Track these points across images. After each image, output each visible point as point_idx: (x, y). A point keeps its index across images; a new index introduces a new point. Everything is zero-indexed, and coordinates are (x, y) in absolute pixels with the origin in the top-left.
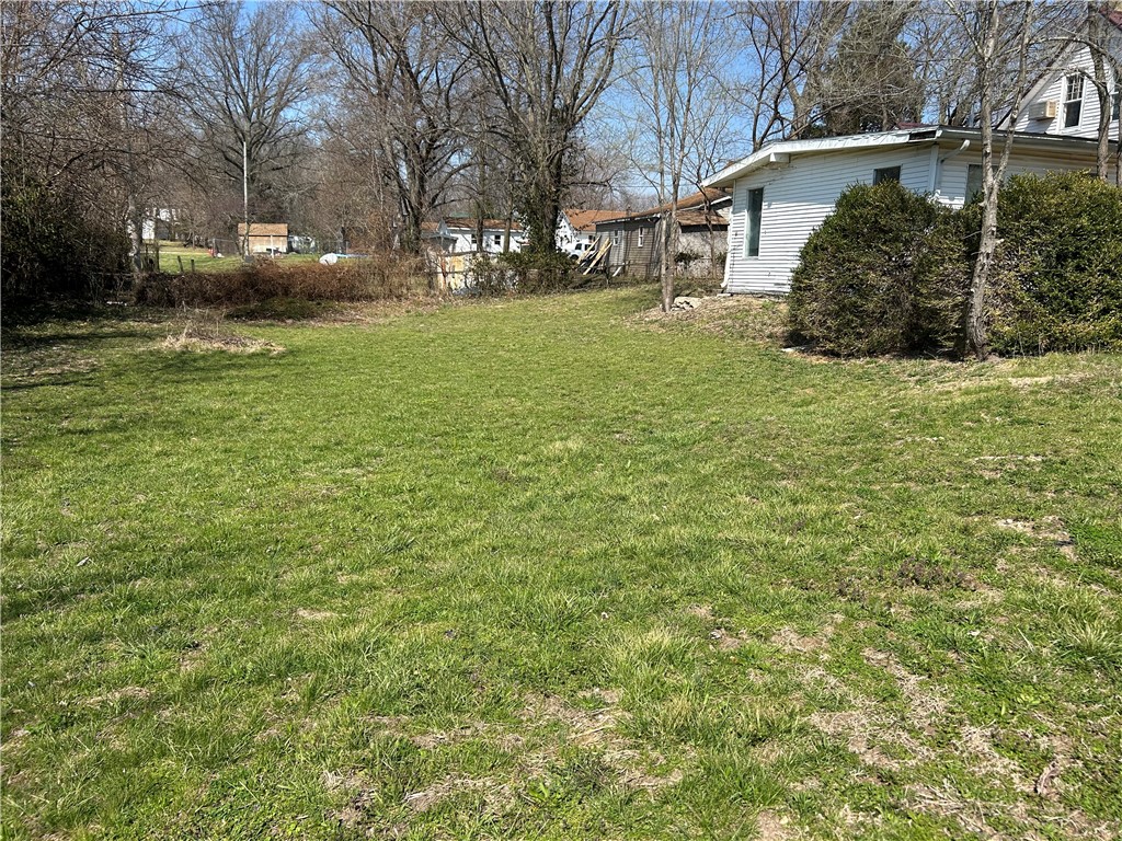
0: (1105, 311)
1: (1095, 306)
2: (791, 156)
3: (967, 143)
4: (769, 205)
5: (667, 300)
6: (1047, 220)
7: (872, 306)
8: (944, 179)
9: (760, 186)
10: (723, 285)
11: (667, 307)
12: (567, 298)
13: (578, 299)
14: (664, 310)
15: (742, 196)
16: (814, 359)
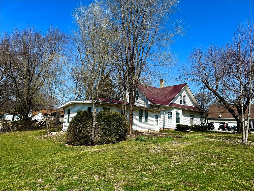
0: (115, 136)
1: (113, 135)
2: (75, 103)
3: (101, 104)
4: (71, 113)
5: (48, 133)
6: (105, 119)
7: (80, 135)
8: (98, 110)
9: (70, 109)
10: (62, 129)
11: (48, 134)
12: (28, 132)
13: (30, 132)
14: (48, 135)
15: (66, 111)
16: (70, 146)
